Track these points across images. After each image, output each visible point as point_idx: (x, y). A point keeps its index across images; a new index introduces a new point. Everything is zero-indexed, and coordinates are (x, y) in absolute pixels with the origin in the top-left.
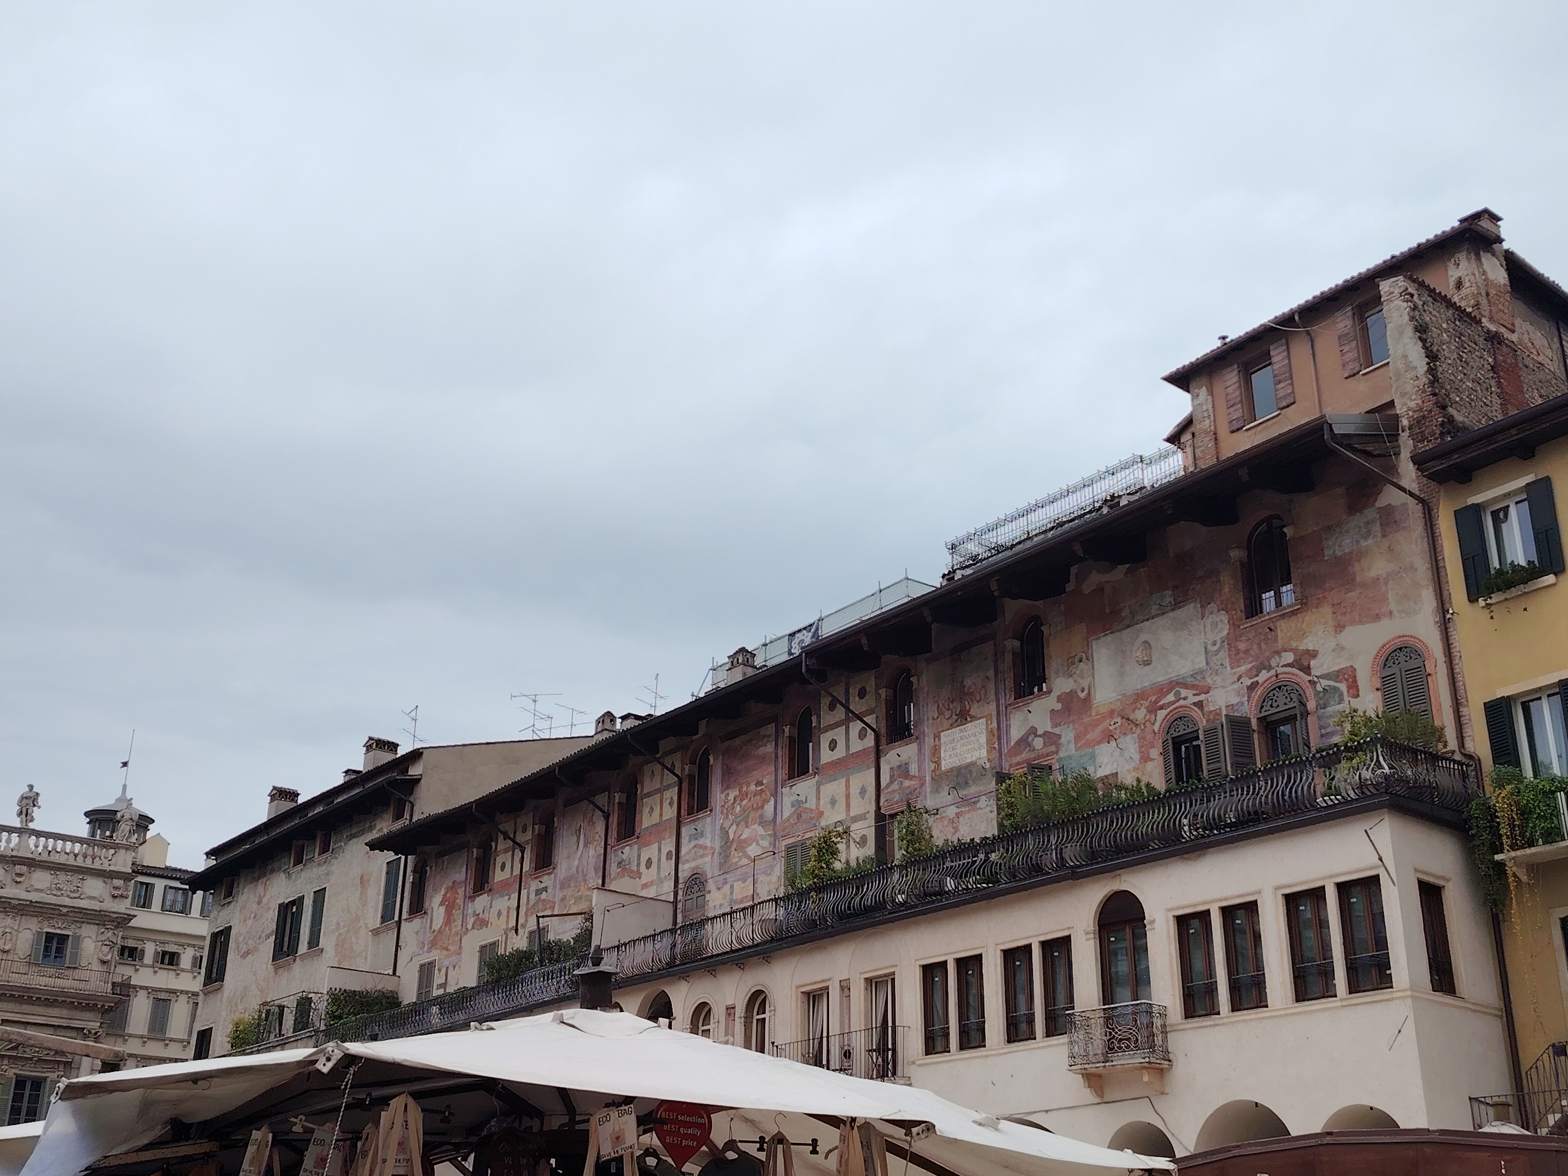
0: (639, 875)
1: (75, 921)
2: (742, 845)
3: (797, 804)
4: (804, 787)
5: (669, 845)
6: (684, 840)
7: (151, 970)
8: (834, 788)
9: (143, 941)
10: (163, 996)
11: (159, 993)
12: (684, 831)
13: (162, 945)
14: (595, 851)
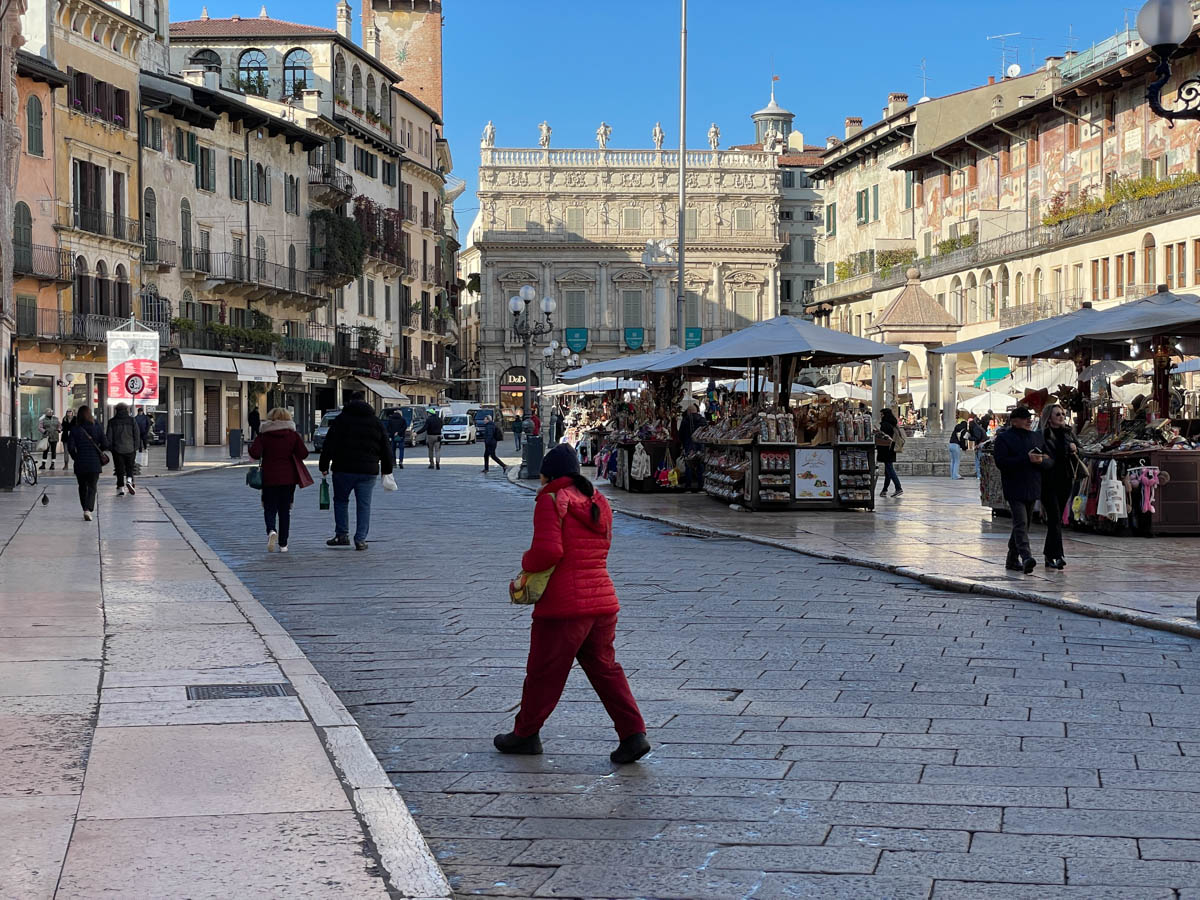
0: (1013, 194)
1: (751, 202)
2: (1053, 182)
3: (1073, 163)
4: (1075, 154)
5: (1023, 180)
6: (1030, 177)
7: (801, 224)
8: (1086, 157)
9: (793, 207)
11: (807, 237)
12: (1030, 171)
13: (805, 208)
14: (994, 178)
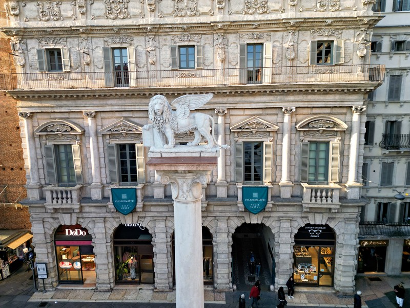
1: (337, 29)
7: (388, 56)
9: (381, 36)
10: (397, 73)
11: (393, 72)
13: (394, 37)
